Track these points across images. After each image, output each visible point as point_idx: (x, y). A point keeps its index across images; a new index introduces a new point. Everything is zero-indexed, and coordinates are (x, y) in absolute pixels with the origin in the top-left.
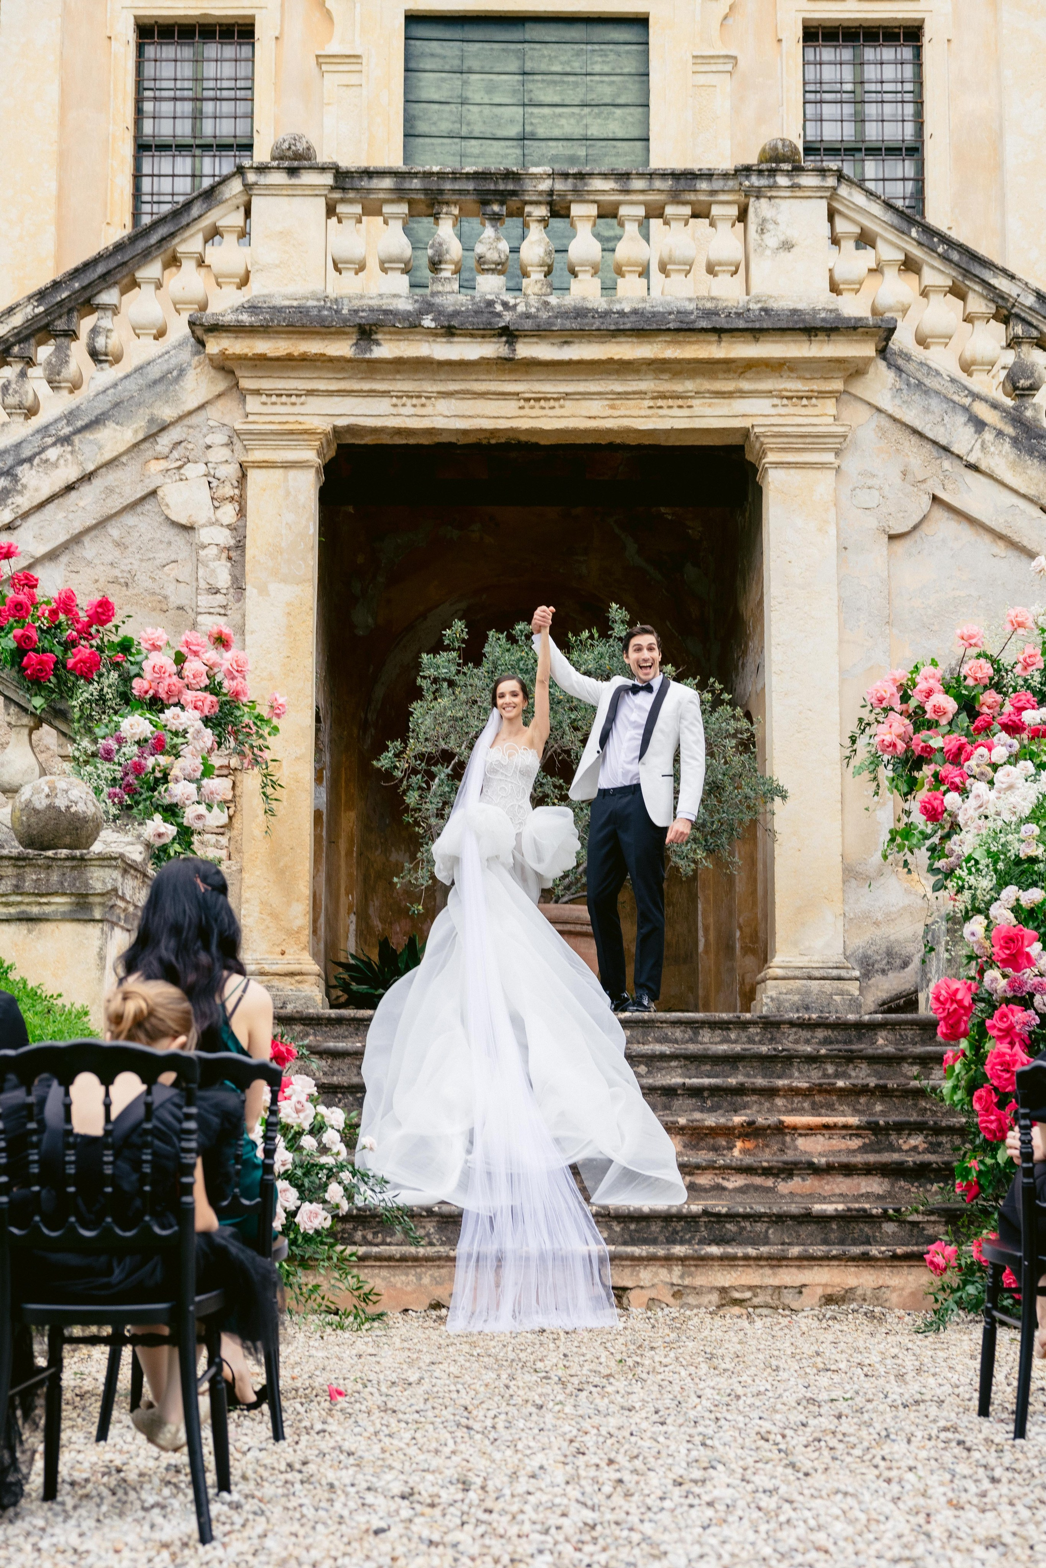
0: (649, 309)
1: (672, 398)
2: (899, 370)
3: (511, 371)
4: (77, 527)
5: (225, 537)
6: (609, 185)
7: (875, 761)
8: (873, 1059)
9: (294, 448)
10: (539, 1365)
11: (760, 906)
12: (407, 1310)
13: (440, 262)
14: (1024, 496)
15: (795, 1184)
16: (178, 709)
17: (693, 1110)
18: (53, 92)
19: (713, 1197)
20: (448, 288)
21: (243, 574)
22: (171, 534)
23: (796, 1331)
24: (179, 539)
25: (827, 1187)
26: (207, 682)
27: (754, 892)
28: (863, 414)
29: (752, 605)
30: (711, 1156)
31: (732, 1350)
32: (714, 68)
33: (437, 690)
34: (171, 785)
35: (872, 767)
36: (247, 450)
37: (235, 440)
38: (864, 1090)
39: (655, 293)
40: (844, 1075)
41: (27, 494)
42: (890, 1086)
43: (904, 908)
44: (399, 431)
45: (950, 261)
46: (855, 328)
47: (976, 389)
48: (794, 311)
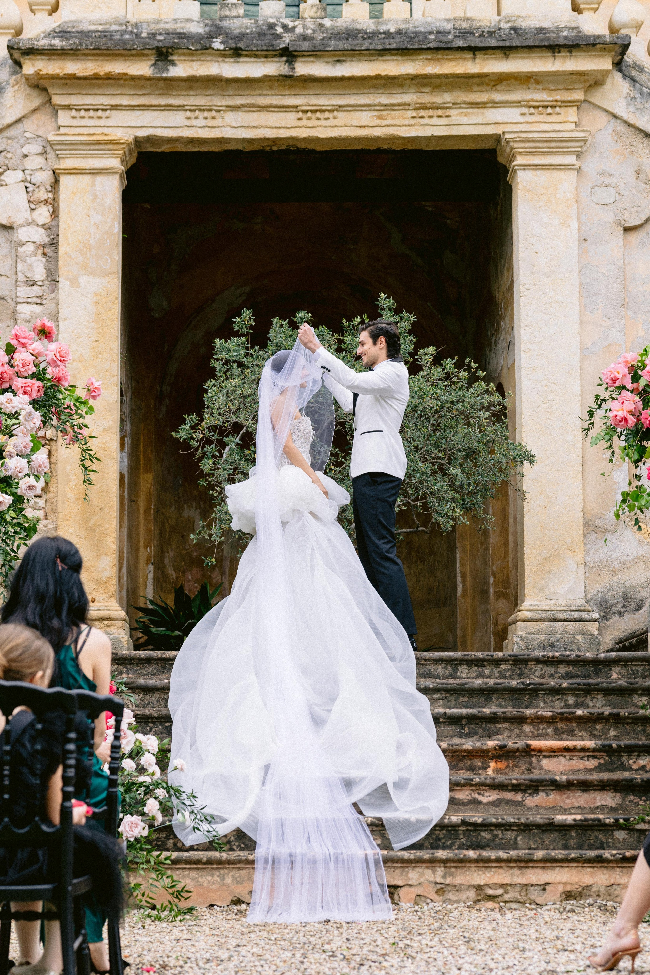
0: (412, 29)
1: (431, 108)
2: (633, 80)
3: (291, 87)
5: (40, 236)
7: (611, 431)
8: (608, 692)
9: (101, 157)
10: (326, 947)
11: (511, 555)
12: (212, 906)
15: (540, 798)
16: (11, 394)
17: (453, 736)
19: (471, 810)
20: (234, 13)
21: (57, 268)
23: (541, 922)
24: (1, 239)
25: (567, 801)
26: (34, 370)
27: (506, 543)
28: (602, 119)
29: (503, 289)
30: (468, 775)
31: (486, 936)
33: (228, 370)
34: (6, 460)
35: (607, 437)
36: (59, 159)
37: (49, 149)
38: (599, 718)
39: (418, 15)
40: (583, 705)
42: (622, 714)
43: (638, 558)
44: (192, 141)
46: (594, 45)
48: (540, 30)
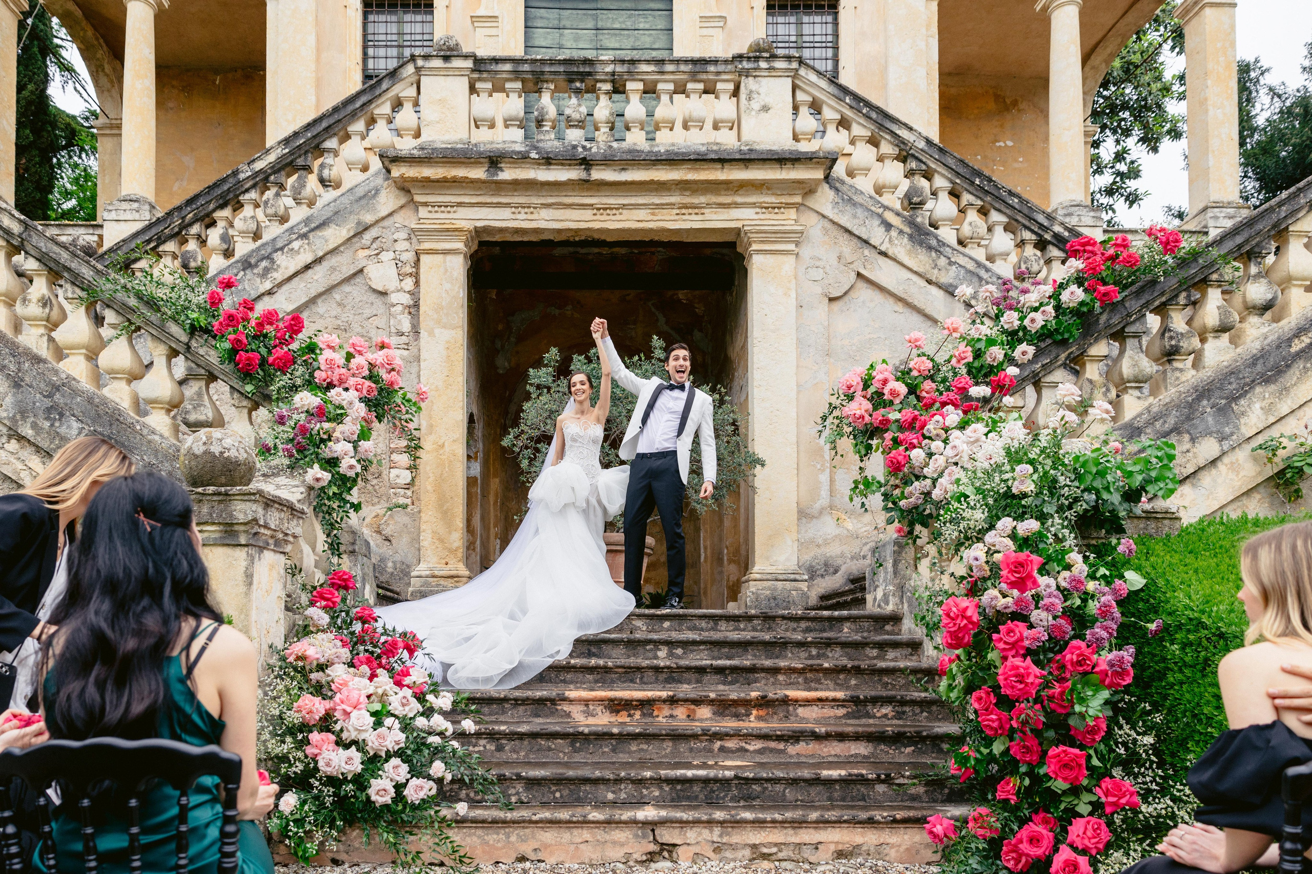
1: (691, 208)
2: (837, 190)
3: (588, 190)
4: (313, 293)
5: (406, 299)
6: (651, 68)
7: (840, 433)
8: (844, 645)
9: (450, 241)
12: (498, 863)
13: (542, 120)
14: (916, 273)
15: (801, 748)
16: (342, 390)
17: (719, 686)
18: (312, 40)
20: (547, 137)
21: (419, 323)
22: (373, 297)
24: (378, 301)
25: (825, 750)
26: (368, 373)
27: (736, 526)
28: (813, 219)
29: (737, 349)
32: (712, 24)
33: (539, 393)
34: (333, 444)
36: (420, 242)
37: (412, 235)
38: (843, 669)
39: (680, 141)
40: (826, 658)
41: (281, 271)
42: (861, 666)
43: (836, 536)
44: (517, 231)
45: (871, 118)
46: (811, 159)
47: (886, 203)
48: (770, 151)
